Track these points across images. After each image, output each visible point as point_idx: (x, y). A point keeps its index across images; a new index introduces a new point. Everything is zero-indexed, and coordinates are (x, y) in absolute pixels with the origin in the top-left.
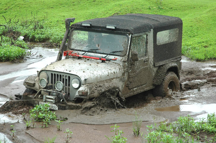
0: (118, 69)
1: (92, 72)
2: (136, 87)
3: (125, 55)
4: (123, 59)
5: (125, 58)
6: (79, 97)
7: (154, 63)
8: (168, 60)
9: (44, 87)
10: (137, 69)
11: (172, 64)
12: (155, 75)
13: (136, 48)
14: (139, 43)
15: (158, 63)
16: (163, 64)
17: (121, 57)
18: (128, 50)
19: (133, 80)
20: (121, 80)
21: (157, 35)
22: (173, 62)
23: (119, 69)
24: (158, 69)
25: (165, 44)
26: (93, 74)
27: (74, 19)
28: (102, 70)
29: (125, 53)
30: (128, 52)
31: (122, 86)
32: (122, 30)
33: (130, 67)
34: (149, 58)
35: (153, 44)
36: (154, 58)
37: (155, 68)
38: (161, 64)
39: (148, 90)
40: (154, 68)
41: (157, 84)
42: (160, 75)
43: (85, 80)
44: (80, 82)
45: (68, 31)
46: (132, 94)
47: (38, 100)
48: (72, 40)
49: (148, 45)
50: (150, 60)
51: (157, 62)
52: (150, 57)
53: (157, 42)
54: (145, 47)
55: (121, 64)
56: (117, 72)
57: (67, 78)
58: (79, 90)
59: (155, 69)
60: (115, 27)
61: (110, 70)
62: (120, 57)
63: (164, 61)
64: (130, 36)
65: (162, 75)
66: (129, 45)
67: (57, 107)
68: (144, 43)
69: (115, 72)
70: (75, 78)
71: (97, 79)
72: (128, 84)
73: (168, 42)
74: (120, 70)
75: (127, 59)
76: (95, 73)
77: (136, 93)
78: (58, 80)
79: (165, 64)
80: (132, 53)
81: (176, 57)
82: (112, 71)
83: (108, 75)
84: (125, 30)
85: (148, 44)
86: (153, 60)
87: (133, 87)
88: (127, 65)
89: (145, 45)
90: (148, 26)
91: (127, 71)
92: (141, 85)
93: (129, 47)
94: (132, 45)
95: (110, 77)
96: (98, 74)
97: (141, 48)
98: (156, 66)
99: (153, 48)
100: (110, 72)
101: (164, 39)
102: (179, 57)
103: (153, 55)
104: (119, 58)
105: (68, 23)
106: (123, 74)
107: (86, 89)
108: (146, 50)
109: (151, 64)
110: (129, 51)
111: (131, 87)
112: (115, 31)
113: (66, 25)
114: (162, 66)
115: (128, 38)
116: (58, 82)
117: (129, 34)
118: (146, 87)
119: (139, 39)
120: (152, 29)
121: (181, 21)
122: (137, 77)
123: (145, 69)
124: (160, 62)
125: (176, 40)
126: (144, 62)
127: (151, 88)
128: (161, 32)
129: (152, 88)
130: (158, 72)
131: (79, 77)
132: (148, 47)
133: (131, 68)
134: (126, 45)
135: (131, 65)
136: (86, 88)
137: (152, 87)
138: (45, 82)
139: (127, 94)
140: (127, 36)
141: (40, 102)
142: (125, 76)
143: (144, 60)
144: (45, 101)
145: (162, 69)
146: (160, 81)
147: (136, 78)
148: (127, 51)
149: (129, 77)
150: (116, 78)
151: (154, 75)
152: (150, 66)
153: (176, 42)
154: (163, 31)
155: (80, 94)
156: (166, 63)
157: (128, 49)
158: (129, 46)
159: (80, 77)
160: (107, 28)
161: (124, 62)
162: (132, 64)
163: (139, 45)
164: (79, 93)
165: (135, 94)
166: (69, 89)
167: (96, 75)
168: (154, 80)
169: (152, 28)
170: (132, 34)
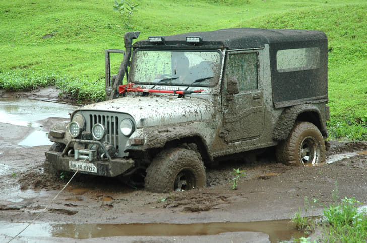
0: (204, 106)
1: (155, 109)
2: (239, 140)
3: (217, 84)
4: (212, 90)
5: (217, 90)
6: (131, 148)
7: (273, 103)
8: (302, 100)
9: (75, 136)
10: (240, 109)
11: (308, 105)
12: (277, 123)
13: (236, 73)
14: (242, 66)
15: (280, 103)
16: (290, 105)
17: (211, 88)
18: (221, 76)
19: (232, 127)
20: (209, 124)
21: (277, 55)
22: (310, 103)
23: (206, 107)
24: (282, 114)
25: (295, 72)
26: (156, 111)
27: (139, 33)
28: (174, 107)
29: (216, 81)
30: (221, 79)
31: (211, 135)
32: (212, 43)
33: (225, 104)
34: (262, 93)
35: (269, 70)
36: (272, 93)
37: (276, 111)
38: (286, 105)
39: (263, 147)
40: (274, 112)
41: (279, 138)
42: (285, 124)
43: (142, 120)
44: (134, 125)
45: (128, 53)
46: (232, 151)
47: (68, 158)
48: (135, 67)
49: (259, 71)
50: (265, 97)
51: (279, 101)
52: (265, 92)
53: (277, 67)
54: (254, 74)
55: (210, 100)
56: (202, 112)
57: (114, 121)
58: (130, 138)
59: (277, 114)
60: (200, 39)
61: (188, 106)
62: (208, 88)
63: (294, 101)
64: (224, 53)
65: (288, 123)
66: (223, 66)
67: (95, 167)
68: (253, 67)
69: (198, 111)
70: (126, 119)
71: (164, 120)
72: (222, 133)
73: (299, 70)
74: (208, 109)
75: (219, 91)
76: (161, 110)
77: (239, 150)
78: (96, 123)
79: (294, 106)
80: (229, 81)
81: (318, 97)
82: (192, 110)
83: (184, 115)
84: (215, 43)
85: (261, 69)
86: (270, 97)
87: (232, 140)
88: (220, 101)
89: (254, 70)
90: (259, 38)
91: (219, 110)
92: (250, 138)
93: (222, 71)
94: (229, 68)
95: (187, 118)
96: (166, 113)
97: (246, 74)
98: (277, 107)
99: (271, 77)
100: (187, 110)
101: (290, 64)
102: (323, 96)
103: (271, 89)
104: (206, 90)
105: (128, 39)
106: (214, 116)
107: (141, 134)
108: (257, 78)
109: (268, 103)
110: (223, 77)
111: (229, 139)
112: (200, 47)
113: (125, 43)
114: (289, 108)
115: (221, 56)
116: (96, 124)
117: (223, 49)
118: (260, 142)
119: (242, 58)
120: (267, 45)
121: (325, 36)
122: (240, 122)
123: (256, 112)
124: (284, 102)
125: (315, 67)
126: (254, 98)
127: (268, 144)
128: (284, 51)
129: (271, 146)
130: (281, 118)
131: (132, 117)
132: (261, 74)
133: (228, 106)
134: (217, 67)
135: (228, 100)
136: (143, 133)
137: (271, 144)
138: (77, 127)
139: (221, 150)
140: (219, 52)
141: (70, 162)
142: (217, 119)
143: (253, 95)
144: (78, 160)
145: (288, 113)
146: (285, 132)
147: (238, 123)
148: (219, 77)
149: (224, 122)
150: (200, 121)
151: (274, 123)
152: (266, 107)
153: (317, 70)
154: (289, 50)
155: (132, 143)
156: (296, 104)
157: (222, 74)
158: (222, 68)
159: (132, 115)
160: (188, 42)
161: (215, 95)
162: (228, 98)
163: (243, 69)
164: (130, 143)
165: (237, 152)
166: (117, 138)
167: (162, 114)
168: (274, 131)
169: (266, 42)
170: (227, 49)
